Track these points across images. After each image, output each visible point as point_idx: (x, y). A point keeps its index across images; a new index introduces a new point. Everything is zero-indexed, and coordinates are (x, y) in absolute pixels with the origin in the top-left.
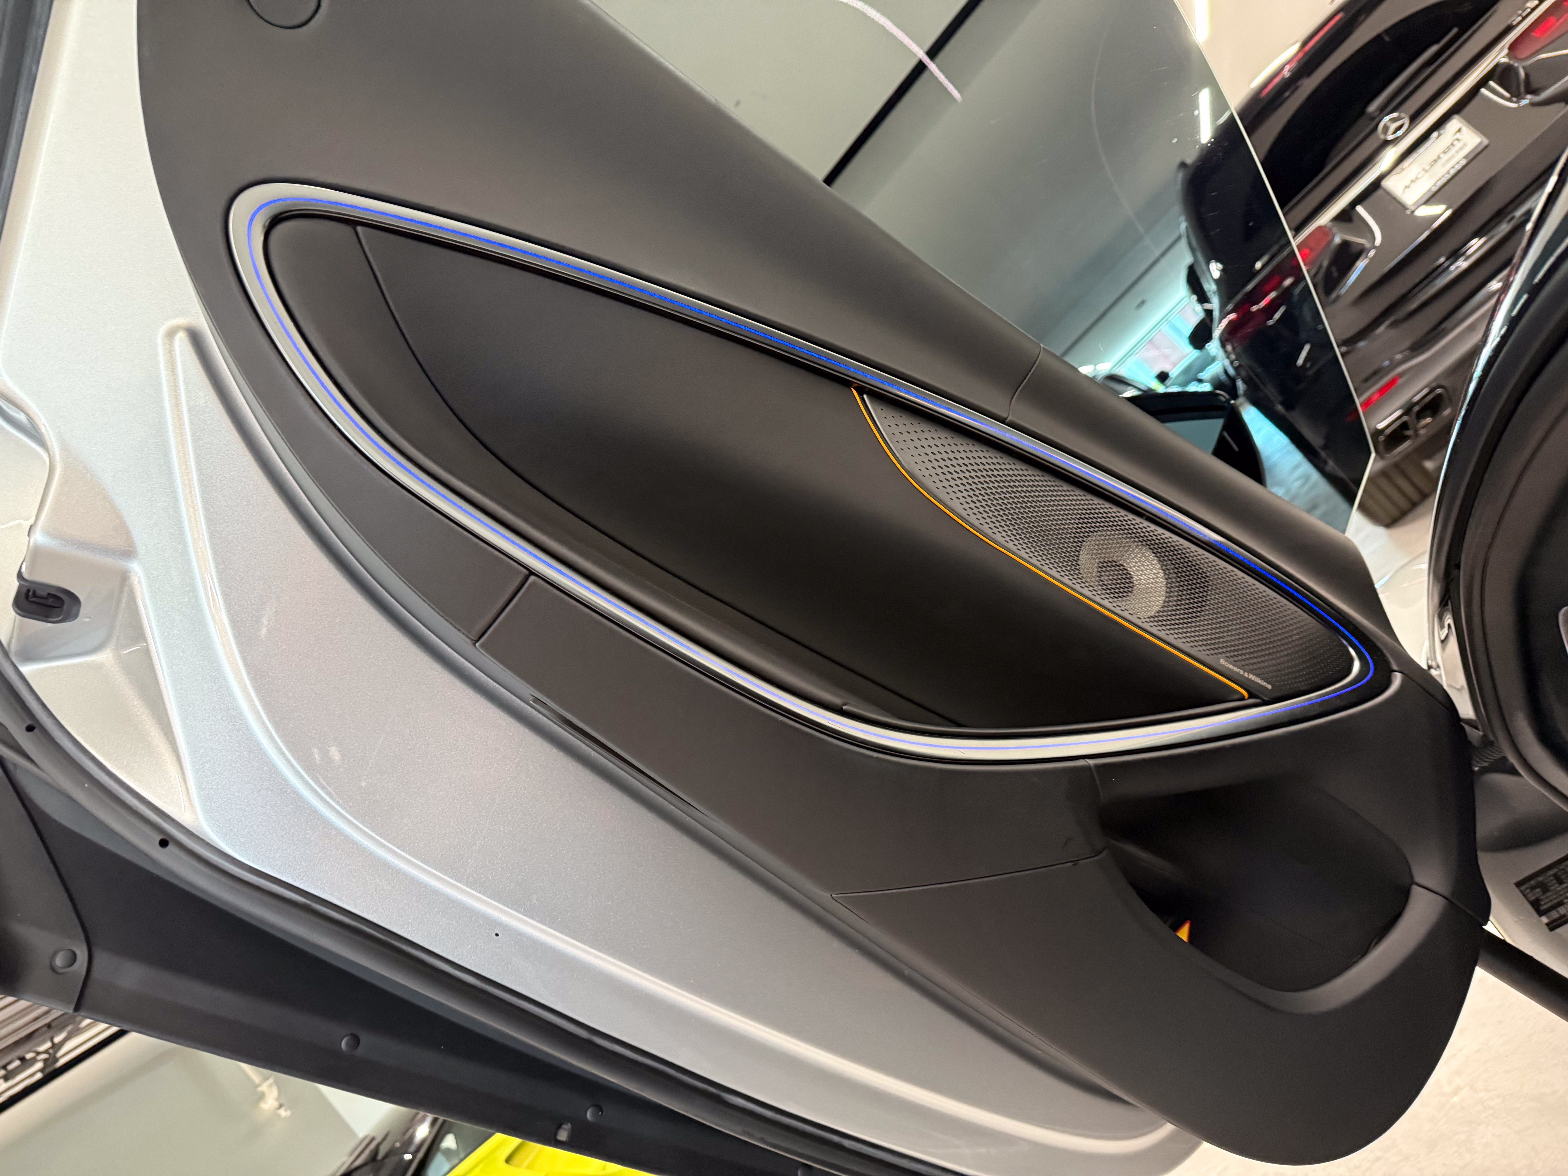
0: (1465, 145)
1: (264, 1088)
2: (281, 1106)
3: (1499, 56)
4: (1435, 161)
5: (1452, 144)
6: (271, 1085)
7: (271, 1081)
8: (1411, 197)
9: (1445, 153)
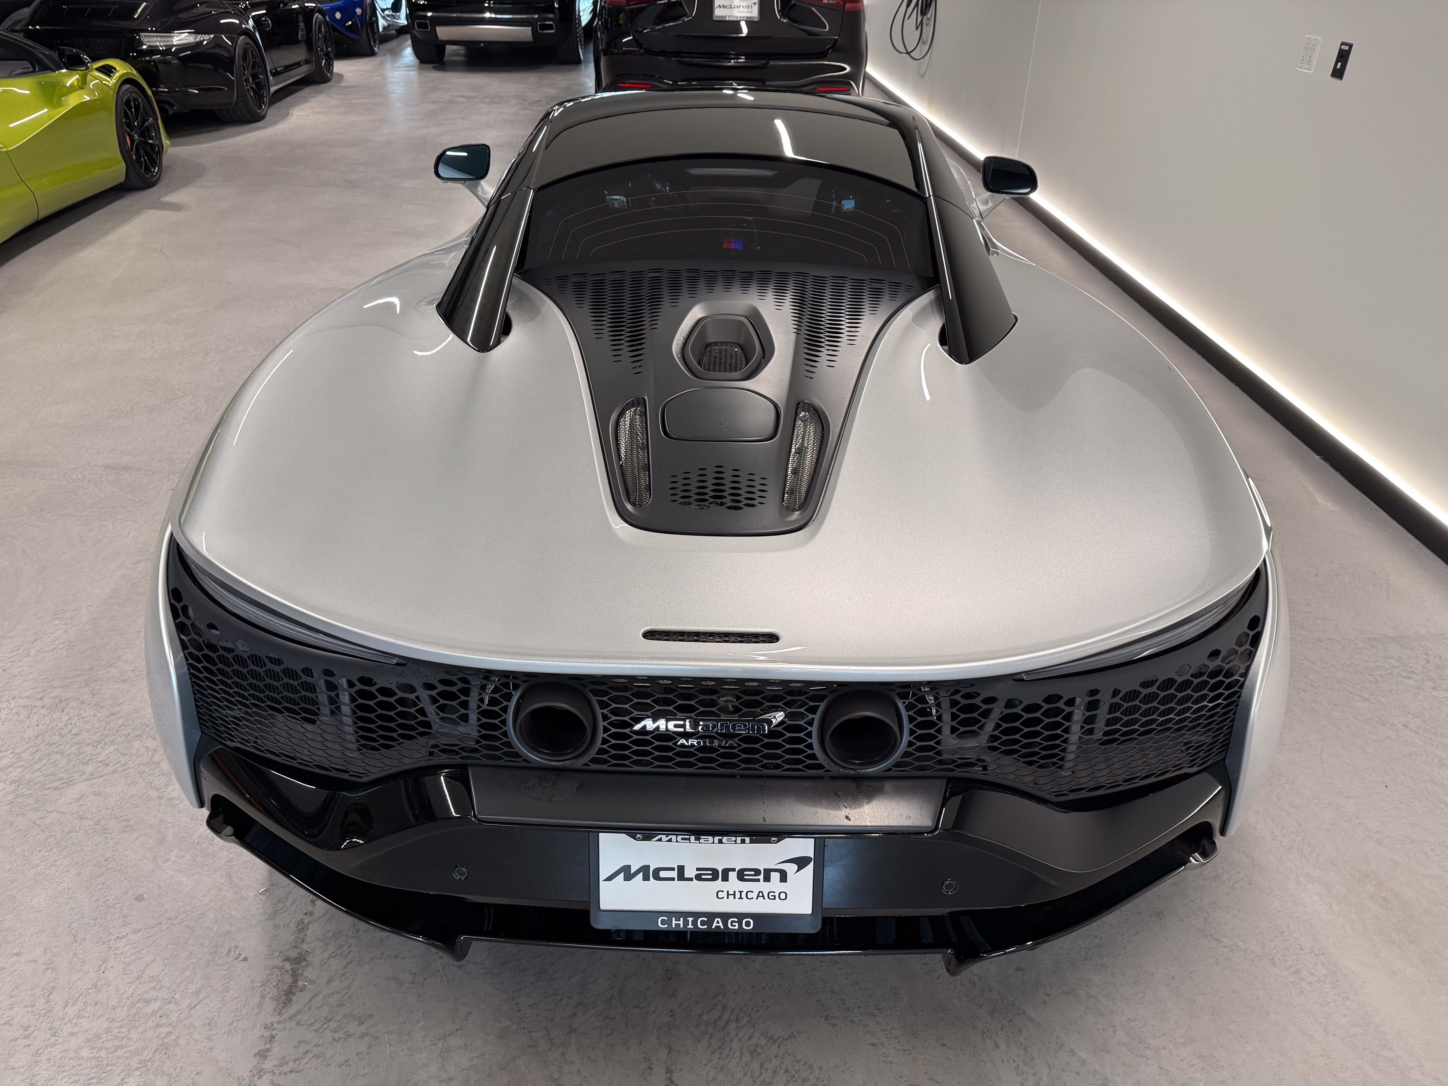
0: (751, 12)
4: (738, 7)
5: (748, 7)
8: (717, 12)
9: (743, 7)
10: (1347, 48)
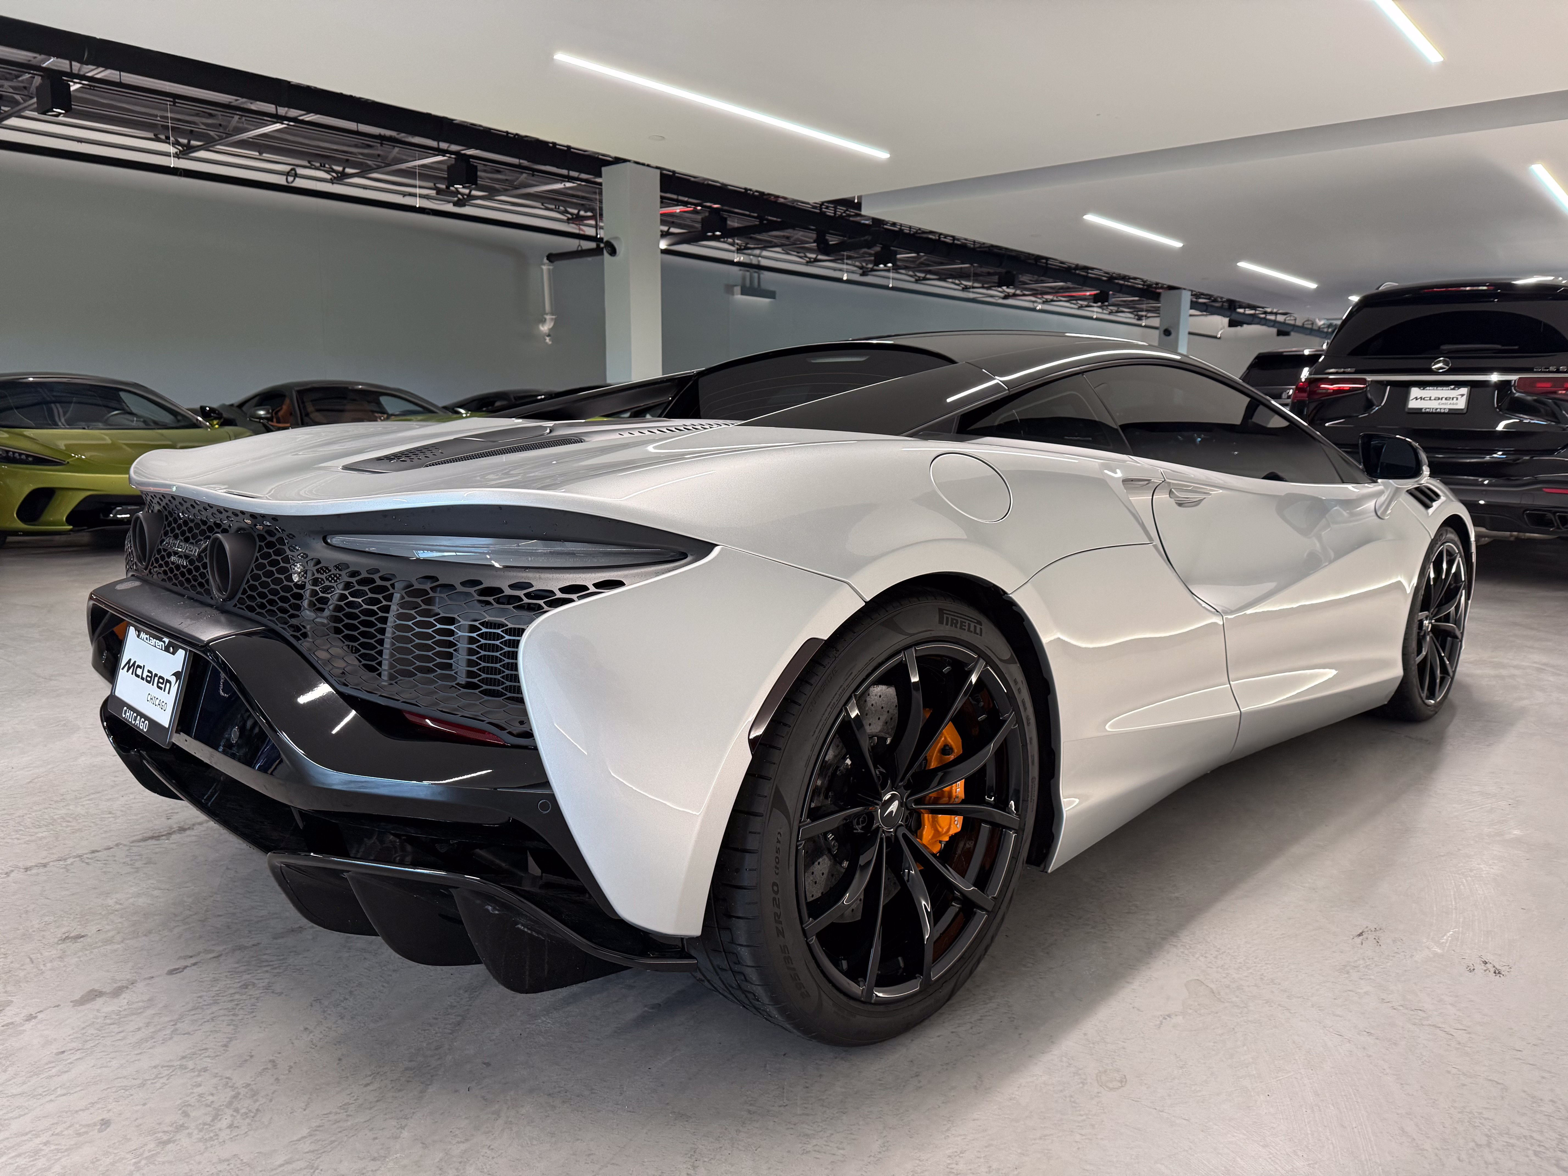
0: (1457, 404)
1: (548, 317)
2: (549, 336)
4: (1439, 399)
5: (1453, 398)
6: (552, 319)
7: (554, 317)
8: (1413, 404)
9: (1446, 399)
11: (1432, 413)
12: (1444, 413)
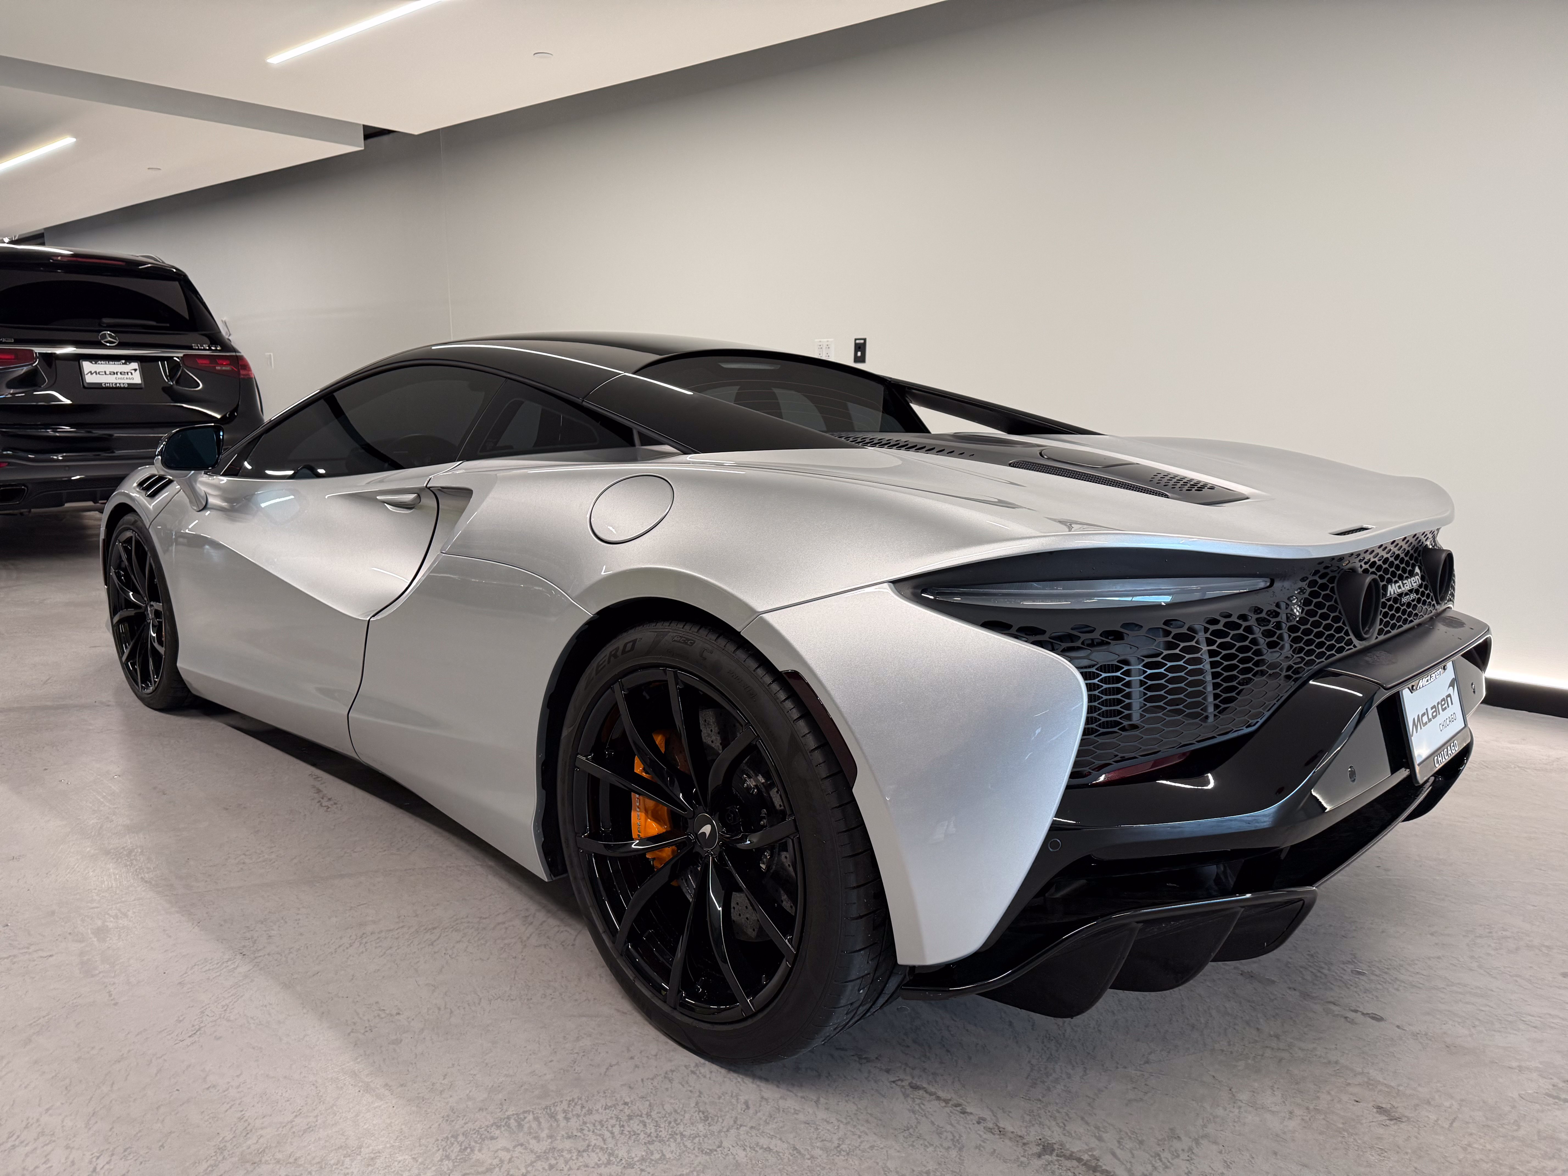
0: (134, 379)
3: (177, 355)
4: (114, 373)
5: (128, 373)
8: (89, 379)
9: (121, 373)
10: (862, 341)
11: (113, 388)
12: (124, 388)
